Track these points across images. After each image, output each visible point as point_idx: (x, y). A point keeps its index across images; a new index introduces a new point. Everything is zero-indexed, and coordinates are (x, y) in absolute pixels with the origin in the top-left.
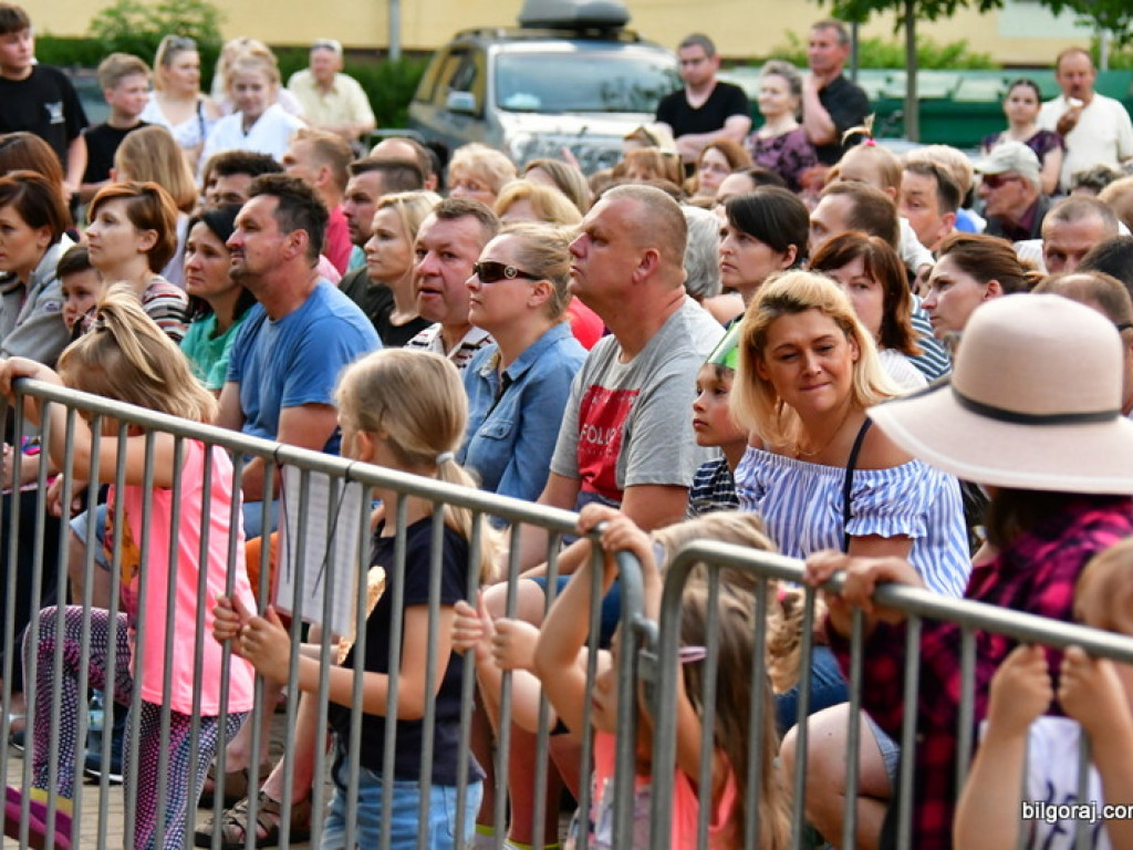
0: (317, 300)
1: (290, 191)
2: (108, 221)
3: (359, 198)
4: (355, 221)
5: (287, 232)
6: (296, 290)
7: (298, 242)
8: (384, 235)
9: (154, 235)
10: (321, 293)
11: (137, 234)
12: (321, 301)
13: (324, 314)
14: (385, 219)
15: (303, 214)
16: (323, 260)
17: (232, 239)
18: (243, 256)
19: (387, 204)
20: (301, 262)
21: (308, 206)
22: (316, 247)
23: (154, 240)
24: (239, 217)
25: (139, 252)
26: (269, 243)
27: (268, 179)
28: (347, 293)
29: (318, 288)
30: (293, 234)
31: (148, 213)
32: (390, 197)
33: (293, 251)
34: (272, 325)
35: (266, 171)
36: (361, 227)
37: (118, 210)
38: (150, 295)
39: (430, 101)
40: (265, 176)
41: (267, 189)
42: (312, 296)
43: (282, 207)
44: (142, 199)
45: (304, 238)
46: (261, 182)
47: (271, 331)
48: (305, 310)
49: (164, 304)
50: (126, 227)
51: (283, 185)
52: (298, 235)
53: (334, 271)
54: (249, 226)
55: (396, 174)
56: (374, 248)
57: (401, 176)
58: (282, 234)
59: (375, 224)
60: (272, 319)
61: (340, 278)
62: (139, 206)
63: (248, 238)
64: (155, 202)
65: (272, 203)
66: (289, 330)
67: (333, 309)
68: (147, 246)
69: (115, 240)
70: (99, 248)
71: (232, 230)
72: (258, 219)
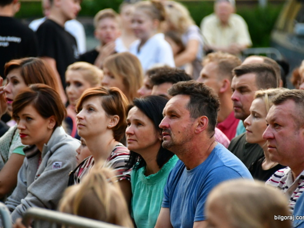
0: (215, 156)
1: (196, 92)
2: (90, 109)
3: (242, 89)
4: (239, 103)
5: (196, 118)
6: (203, 153)
7: (202, 123)
8: (256, 115)
9: (117, 118)
10: (217, 153)
11: (108, 117)
12: (217, 158)
13: (219, 165)
14: (257, 106)
15: (204, 106)
16: (218, 131)
17: (163, 123)
18: (170, 135)
19: (259, 96)
20: (205, 135)
21: (207, 101)
22: (213, 123)
23: (117, 121)
24: (166, 108)
25: (108, 128)
26: (185, 125)
27: (182, 85)
28: (232, 151)
29: (215, 149)
30: (199, 119)
31: (114, 105)
32: (261, 92)
33: (199, 129)
34: (188, 172)
35: (181, 80)
36: (244, 107)
37: (96, 103)
38: (114, 154)
39: (284, 30)
40: (181, 83)
41: (182, 91)
42: (212, 154)
43: (192, 102)
44: (110, 97)
45: (206, 121)
46: (178, 87)
47: (188, 175)
48: (208, 163)
49: (123, 159)
50: (101, 114)
51: (192, 89)
52: (202, 119)
53: (224, 137)
54: (173, 114)
55: (264, 75)
56: (249, 123)
57: (266, 76)
58: (193, 119)
59: (252, 108)
60: (188, 169)
61: (229, 142)
62: (109, 100)
63: (173, 122)
64: (118, 98)
65: (185, 100)
66: (199, 175)
67: (224, 162)
68: (113, 125)
69: (95, 121)
70: (84, 125)
71: (162, 118)
72: (178, 111)
